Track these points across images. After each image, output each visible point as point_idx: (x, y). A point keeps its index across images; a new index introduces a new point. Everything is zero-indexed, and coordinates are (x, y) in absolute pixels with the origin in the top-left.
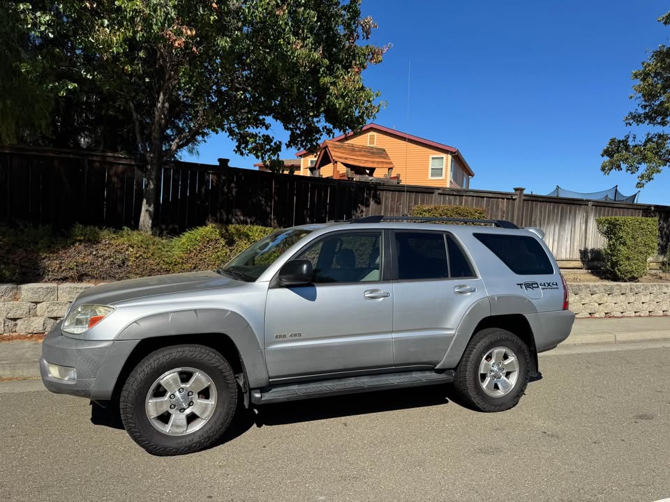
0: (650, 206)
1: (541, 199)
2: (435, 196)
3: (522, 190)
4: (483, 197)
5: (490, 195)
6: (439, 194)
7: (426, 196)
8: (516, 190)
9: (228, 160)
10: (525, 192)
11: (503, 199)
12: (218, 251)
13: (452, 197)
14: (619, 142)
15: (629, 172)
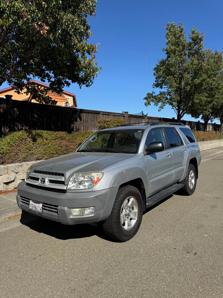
0: (161, 118)
1: (133, 116)
2: (101, 115)
3: (127, 112)
4: (116, 116)
5: (118, 115)
6: (102, 114)
7: (98, 115)
8: (125, 112)
9: (12, 96)
10: (129, 113)
11: (122, 116)
12: (27, 145)
13: (106, 116)
14: (150, 94)
15: (155, 106)
